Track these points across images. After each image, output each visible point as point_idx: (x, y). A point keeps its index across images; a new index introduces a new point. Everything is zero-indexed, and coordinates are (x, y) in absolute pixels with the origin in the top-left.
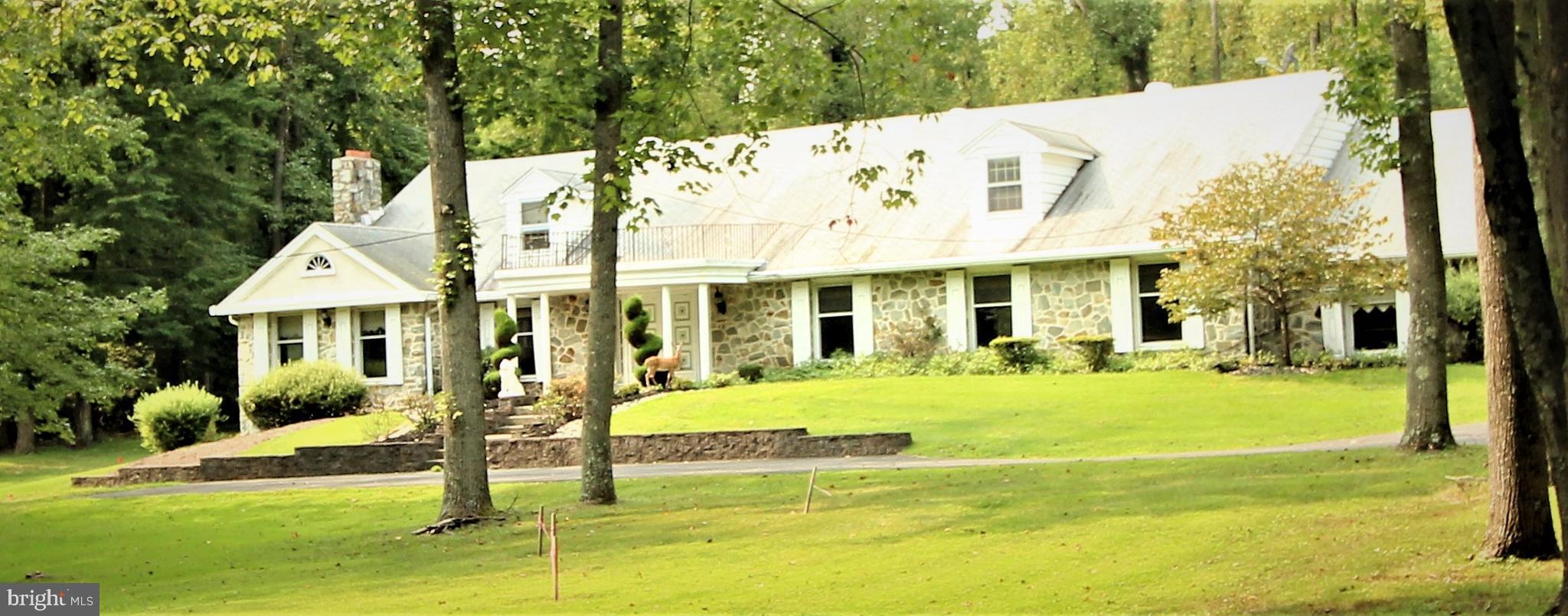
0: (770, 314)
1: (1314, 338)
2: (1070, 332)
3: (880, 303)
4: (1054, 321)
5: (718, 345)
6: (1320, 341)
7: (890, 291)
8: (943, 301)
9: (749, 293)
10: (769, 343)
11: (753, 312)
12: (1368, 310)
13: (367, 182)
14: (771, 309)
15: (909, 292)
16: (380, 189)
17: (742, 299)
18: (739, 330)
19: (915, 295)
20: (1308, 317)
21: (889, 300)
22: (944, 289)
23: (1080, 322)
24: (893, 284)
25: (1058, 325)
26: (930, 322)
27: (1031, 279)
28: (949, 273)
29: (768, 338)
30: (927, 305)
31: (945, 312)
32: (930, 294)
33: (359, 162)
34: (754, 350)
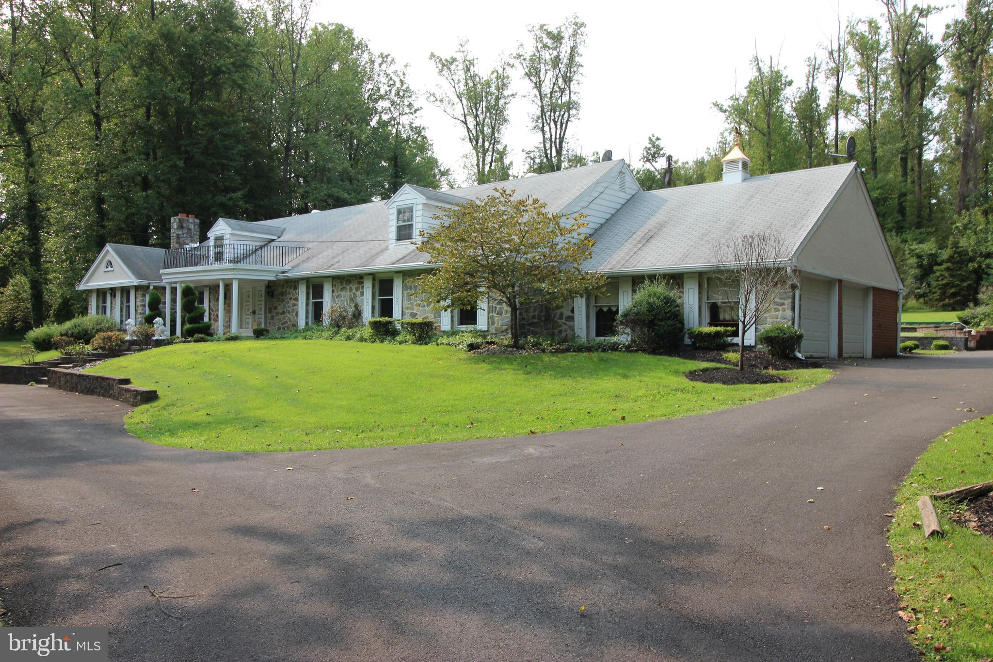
0: (291, 299)
1: (570, 327)
2: (420, 316)
3: (335, 294)
4: (413, 309)
5: (269, 316)
6: (572, 328)
7: (340, 287)
8: (362, 294)
9: (283, 286)
10: (289, 316)
11: (284, 297)
12: (605, 309)
13: (189, 229)
14: (291, 296)
15: (348, 287)
16: (198, 233)
17: (280, 290)
18: (278, 307)
19: (351, 290)
20: (567, 313)
21: (339, 293)
22: (363, 287)
23: (425, 310)
24: (342, 283)
25: (415, 311)
26: (356, 306)
27: (403, 282)
28: (365, 277)
29: (289, 313)
30: (355, 296)
31: (362, 300)
32: (357, 289)
33: (183, 219)
34: (284, 319)
